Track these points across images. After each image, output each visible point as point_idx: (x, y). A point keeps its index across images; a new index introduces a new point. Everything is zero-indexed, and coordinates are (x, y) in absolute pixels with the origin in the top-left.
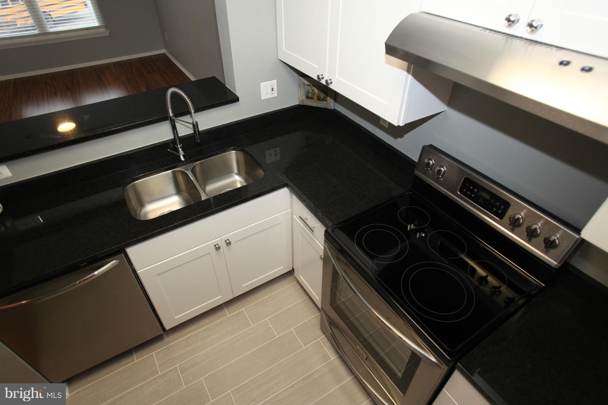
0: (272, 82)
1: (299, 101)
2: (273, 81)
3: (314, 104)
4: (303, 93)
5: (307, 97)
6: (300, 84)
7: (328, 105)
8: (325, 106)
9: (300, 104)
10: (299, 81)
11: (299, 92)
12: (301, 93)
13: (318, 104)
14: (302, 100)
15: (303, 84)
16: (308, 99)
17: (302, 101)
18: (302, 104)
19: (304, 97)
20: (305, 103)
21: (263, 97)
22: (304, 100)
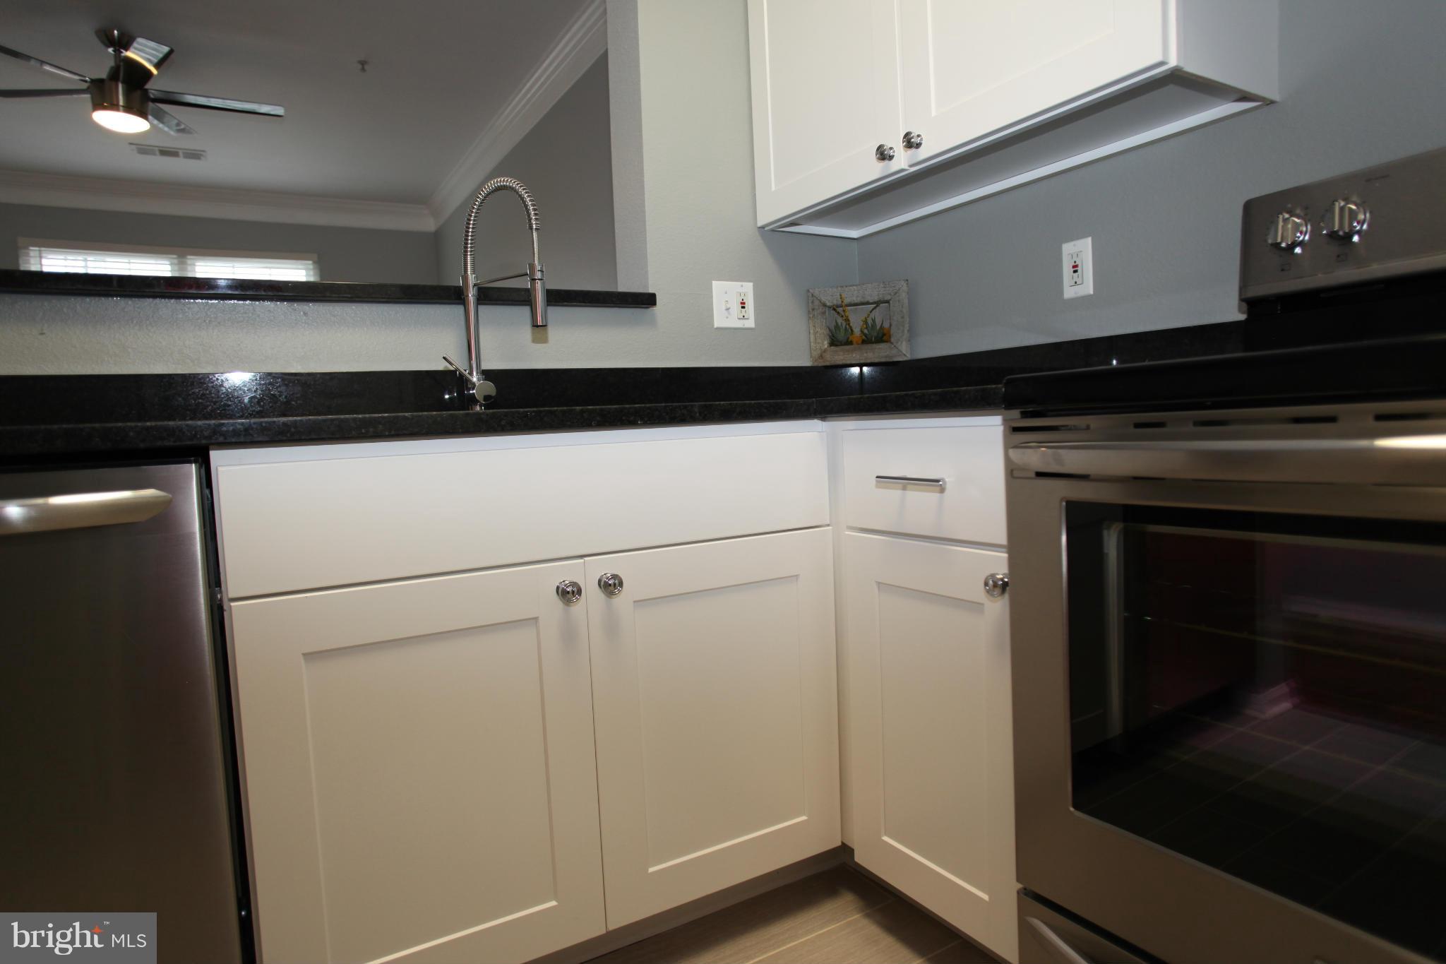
0: (742, 286)
1: (811, 357)
2: (743, 283)
3: (854, 355)
4: (822, 332)
5: (834, 342)
6: (813, 309)
7: (894, 351)
8: (886, 357)
9: (816, 364)
10: (810, 301)
11: (812, 331)
12: (815, 333)
13: (865, 355)
14: (819, 352)
15: (821, 308)
16: (836, 345)
17: (821, 356)
18: (821, 363)
19: (826, 342)
20: (829, 359)
21: (720, 321)
22: (825, 351)
